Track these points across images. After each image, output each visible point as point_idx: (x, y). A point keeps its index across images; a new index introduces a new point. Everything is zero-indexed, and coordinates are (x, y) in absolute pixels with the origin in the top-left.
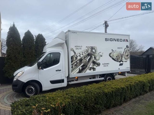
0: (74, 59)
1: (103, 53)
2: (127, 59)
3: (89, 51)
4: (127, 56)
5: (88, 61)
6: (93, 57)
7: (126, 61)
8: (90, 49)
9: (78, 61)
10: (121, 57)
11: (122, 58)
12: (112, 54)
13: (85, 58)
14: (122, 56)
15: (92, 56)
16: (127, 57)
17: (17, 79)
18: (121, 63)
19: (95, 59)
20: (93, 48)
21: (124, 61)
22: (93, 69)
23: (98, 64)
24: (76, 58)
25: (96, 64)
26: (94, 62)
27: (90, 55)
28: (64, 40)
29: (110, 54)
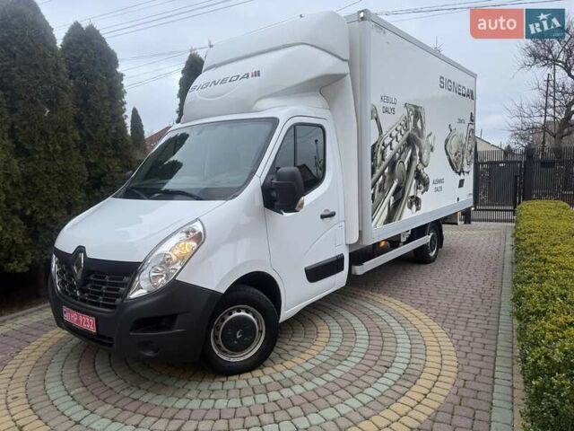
0: (378, 162)
1: (434, 138)
2: (470, 164)
3: (411, 126)
4: (471, 152)
5: (406, 167)
6: (417, 152)
7: (468, 170)
8: (412, 117)
9: (386, 171)
10: (462, 156)
11: (463, 159)
12: (449, 143)
13: (401, 154)
14: (463, 153)
15: (416, 147)
16: (471, 157)
17: (174, 279)
18: (462, 177)
19: (421, 161)
20: (417, 114)
21: (465, 169)
22: (416, 201)
23: (426, 184)
24: (383, 153)
25: (422, 181)
26: (418, 172)
27: (411, 142)
28: (345, 60)
29: (447, 141)
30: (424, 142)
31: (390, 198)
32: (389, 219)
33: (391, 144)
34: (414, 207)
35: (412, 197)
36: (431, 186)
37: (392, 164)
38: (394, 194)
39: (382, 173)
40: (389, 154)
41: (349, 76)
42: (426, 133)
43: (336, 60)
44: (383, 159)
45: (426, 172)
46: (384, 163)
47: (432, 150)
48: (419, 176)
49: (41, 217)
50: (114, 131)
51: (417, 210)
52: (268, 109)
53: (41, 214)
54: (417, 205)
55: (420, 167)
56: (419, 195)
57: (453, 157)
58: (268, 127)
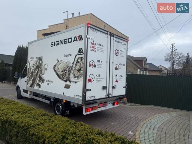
2: (77, 77)
3: (38, 63)
4: (79, 70)
5: (36, 74)
7: (76, 81)
8: (38, 61)
10: (68, 72)
11: (69, 74)
12: (56, 67)
13: (34, 70)
14: (70, 71)
15: (40, 69)
16: (79, 73)
18: (68, 83)
19: (41, 73)
20: (40, 59)
21: (72, 80)
22: (39, 85)
26: (40, 76)
27: (38, 67)
30: (42, 67)
32: (31, 86)
33: (32, 68)
36: (45, 82)
37: (32, 73)
38: (32, 81)
39: (30, 75)
40: (31, 70)
42: (43, 64)
44: (30, 72)
45: (43, 77)
47: (46, 69)
51: (39, 88)
57: (60, 73)
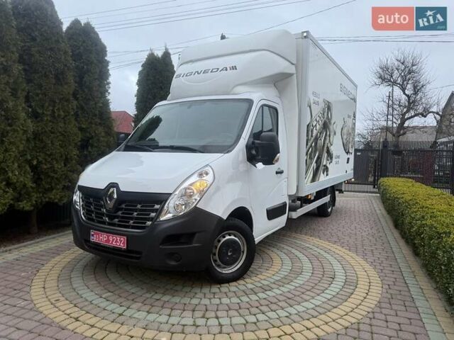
0: (310, 137)
1: (336, 126)
5: (322, 144)
6: (328, 134)
8: (326, 109)
9: (313, 144)
12: (343, 131)
13: (320, 134)
15: (328, 130)
17: (195, 207)
18: (348, 156)
19: (329, 141)
20: (329, 107)
21: (350, 151)
22: (326, 169)
23: (331, 158)
24: (312, 131)
25: (330, 155)
26: (328, 148)
27: (326, 126)
28: (293, 64)
29: (342, 129)
30: (331, 127)
31: (314, 165)
32: (313, 180)
33: (316, 125)
34: (325, 173)
35: (325, 166)
36: (334, 160)
37: (316, 139)
38: (316, 162)
39: (311, 146)
40: (315, 132)
41: (295, 75)
42: (332, 122)
43: (287, 63)
44: (312, 136)
45: (332, 148)
46: (313, 139)
47: (335, 134)
48: (328, 152)
49: (45, 167)
50: (101, 105)
51: (327, 175)
52: (243, 93)
53: (46, 165)
54: (327, 172)
55: (329, 145)
56: (328, 165)
57: (345, 141)
58: (245, 105)
